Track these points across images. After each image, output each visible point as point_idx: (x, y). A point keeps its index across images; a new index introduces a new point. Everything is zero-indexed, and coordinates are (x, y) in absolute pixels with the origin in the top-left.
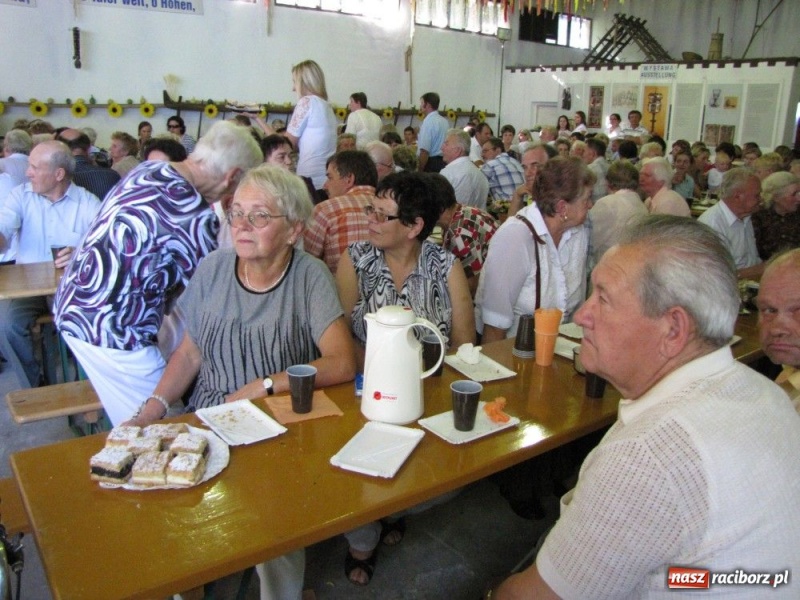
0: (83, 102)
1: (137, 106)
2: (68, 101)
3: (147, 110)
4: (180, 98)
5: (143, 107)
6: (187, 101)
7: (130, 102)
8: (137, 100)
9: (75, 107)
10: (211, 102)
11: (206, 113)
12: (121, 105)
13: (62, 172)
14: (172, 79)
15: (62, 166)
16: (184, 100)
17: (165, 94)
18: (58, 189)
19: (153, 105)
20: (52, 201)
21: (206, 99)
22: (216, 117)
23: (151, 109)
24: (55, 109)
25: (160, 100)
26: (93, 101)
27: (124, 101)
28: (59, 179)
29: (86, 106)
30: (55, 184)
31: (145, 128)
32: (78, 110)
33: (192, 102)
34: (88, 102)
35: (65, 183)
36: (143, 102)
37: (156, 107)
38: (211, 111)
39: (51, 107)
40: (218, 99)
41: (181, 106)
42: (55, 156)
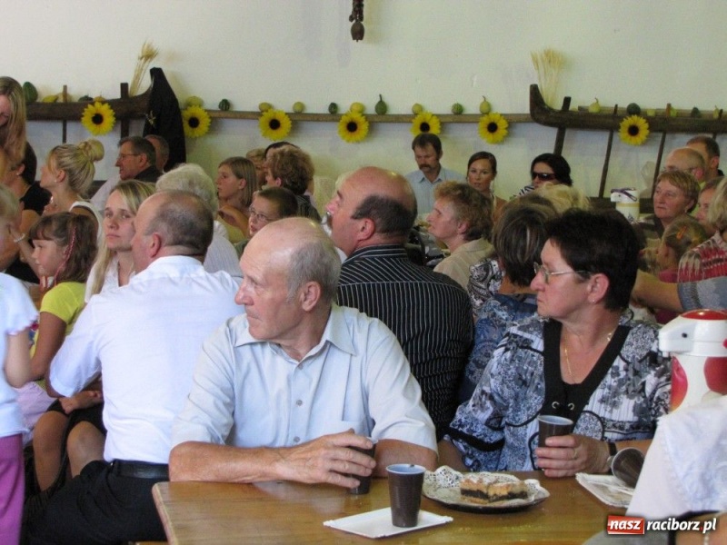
0: (362, 111)
1: (473, 119)
2: (333, 107)
3: (492, 128)
4: (567, 101)
5: (486, 120)
6: (580, 108)
7: (458, 110)
8: (472, 108)
9: (345, 120)
10: (634, 110)
11: (623, 134)
12: (438, 116)
13: (315, 290)
14: (552, 60)
15: (314, 278)
16: (573, 106)
17: (535, 92)
18: (305, 329)
19: (505, 116)
20: (296, 356)
21: (624, 104)
22: (644, 144)
23: (502, 124)
24: (307, 125)
25: (524, 107)
26: (382, 107)
27: (446, 109)
28: (307, 306)
29: (367, 117)
30: (300, 315)
31: (479, 165)
32: (352, 127)
33: (593, 110)
34: (371, 110)
35: (320, 317)
36: (486, 109)
37: (513, 121)
38: (634, 131)
39: (300, 118)
40: (652, 102)
41: (567, 120)
42: (300, 256)
